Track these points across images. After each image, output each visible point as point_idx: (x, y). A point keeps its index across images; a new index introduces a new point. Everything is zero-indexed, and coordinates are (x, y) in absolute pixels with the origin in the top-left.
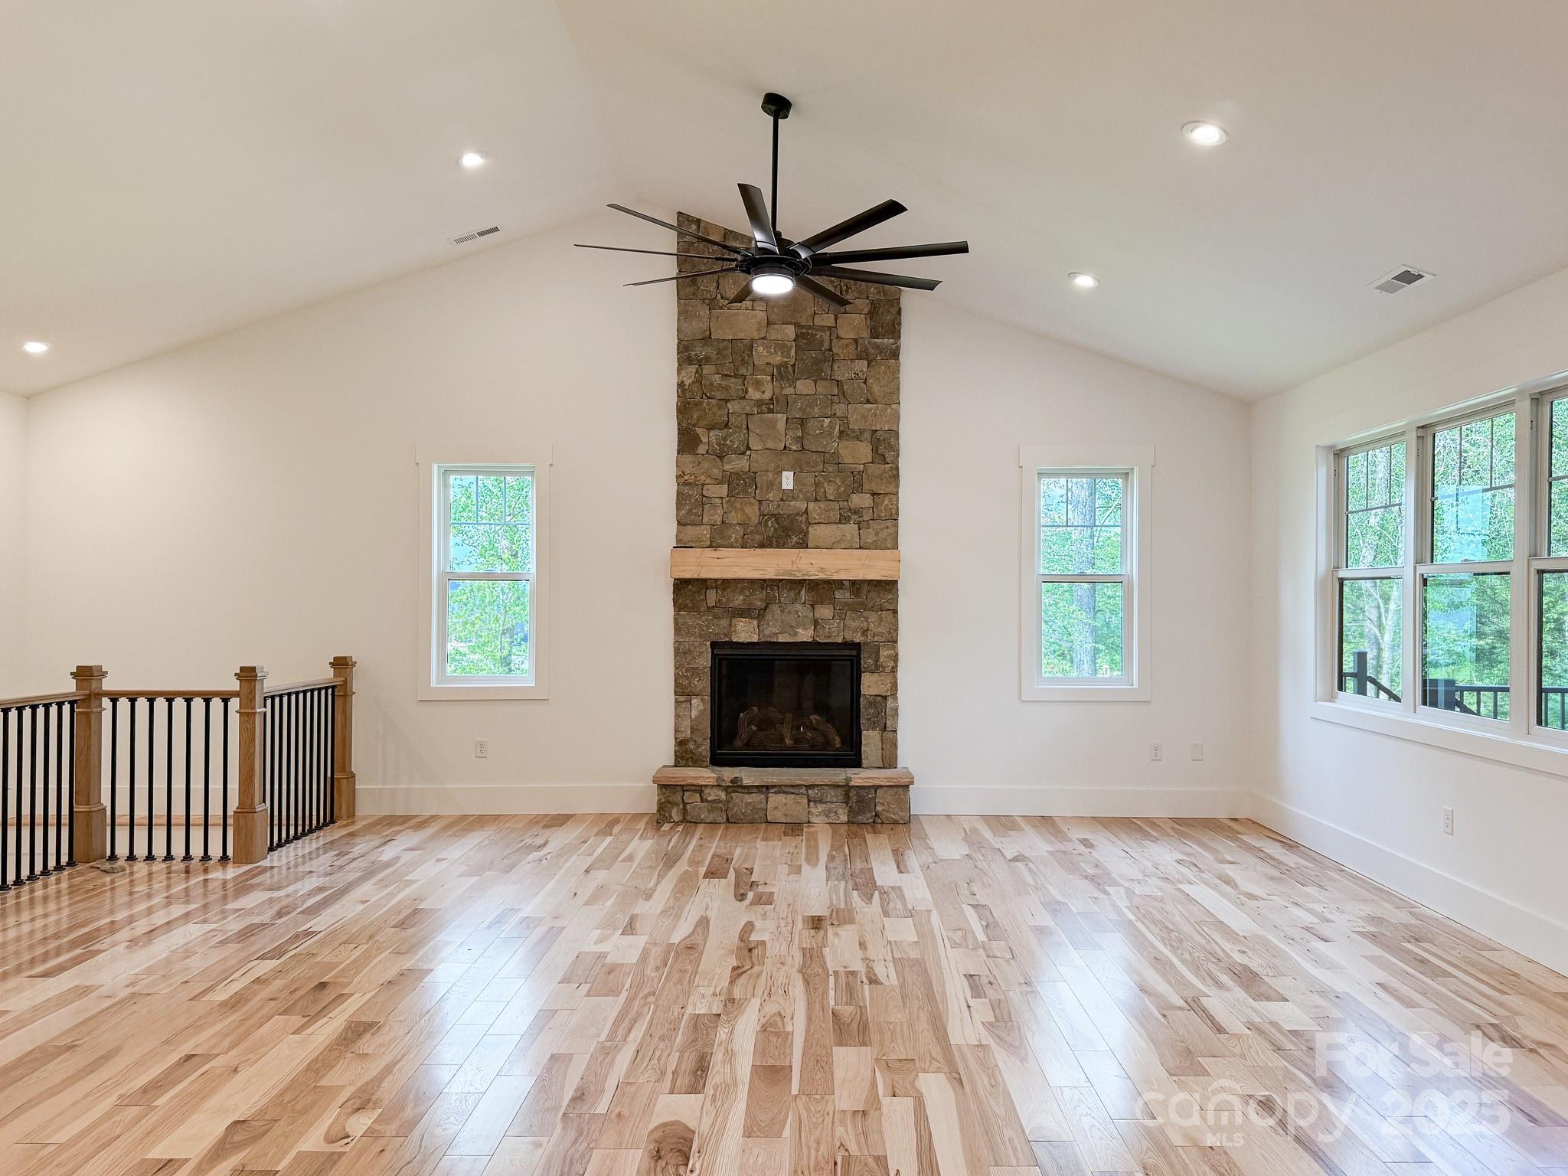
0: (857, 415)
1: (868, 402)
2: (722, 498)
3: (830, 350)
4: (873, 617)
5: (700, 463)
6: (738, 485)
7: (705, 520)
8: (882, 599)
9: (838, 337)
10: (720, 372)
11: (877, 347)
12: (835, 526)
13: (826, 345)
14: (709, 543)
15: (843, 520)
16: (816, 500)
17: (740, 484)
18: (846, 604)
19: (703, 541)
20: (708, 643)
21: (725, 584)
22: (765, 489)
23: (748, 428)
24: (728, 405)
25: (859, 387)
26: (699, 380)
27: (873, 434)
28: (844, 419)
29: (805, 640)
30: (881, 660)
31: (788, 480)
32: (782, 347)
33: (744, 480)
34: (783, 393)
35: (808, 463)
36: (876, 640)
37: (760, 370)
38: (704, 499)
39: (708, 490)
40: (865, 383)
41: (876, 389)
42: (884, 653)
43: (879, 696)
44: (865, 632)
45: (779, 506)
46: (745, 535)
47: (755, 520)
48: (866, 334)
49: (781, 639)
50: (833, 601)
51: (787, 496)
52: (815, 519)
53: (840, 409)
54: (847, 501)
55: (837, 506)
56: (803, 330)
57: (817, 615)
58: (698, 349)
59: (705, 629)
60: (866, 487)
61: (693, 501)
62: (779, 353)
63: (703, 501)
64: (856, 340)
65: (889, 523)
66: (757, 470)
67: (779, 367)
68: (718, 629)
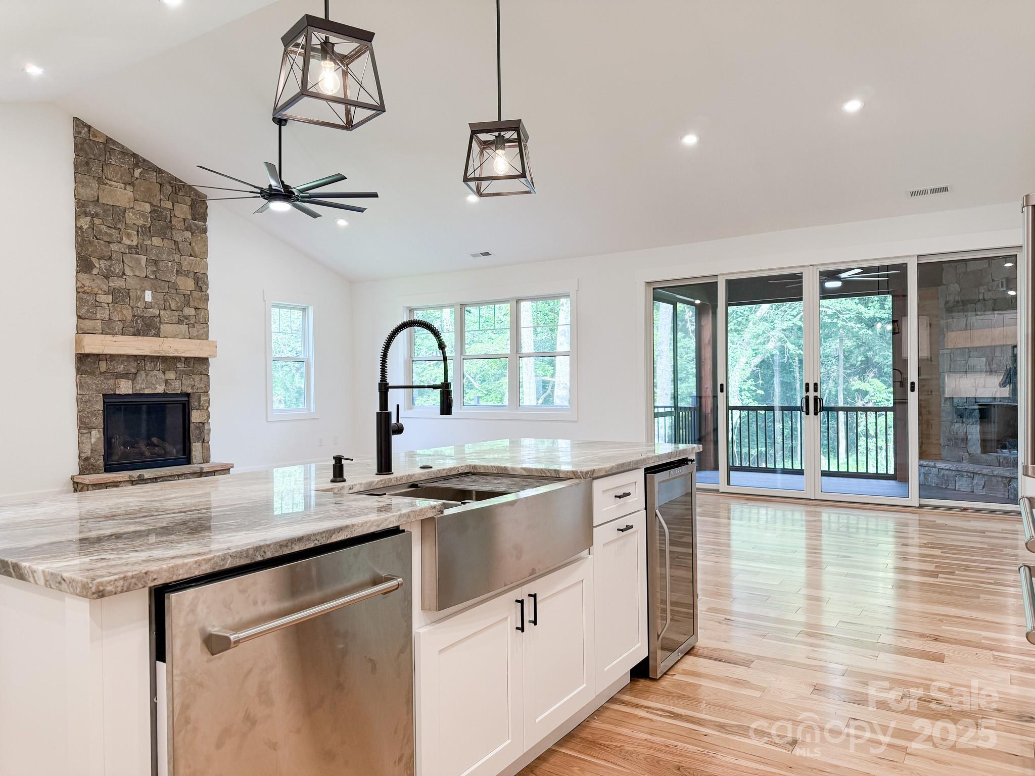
0: (186, 262)
1: (191, 255)
2: (108, 303)
3: (170, 222)
4: (197, 378)
5: (94, 280)
6: (119, 296)
7: (98, 317)
8: (202, 368)
9: (174, 216)
10: (105, 224)
11: (196, 225)
12: (176, 325)
13: (168, 220)
14: (101, 331)
15: (180, 322)
16: (164, 309)
17: (120, 296)
18: (183, 371)
19: (97, 330)
20: (101, 395)
21: (112, 357)
22: (135, 300)
23: (123, 261)
24: (111, 245)
25: (187, 247)
26: (92, 226)
27: (194, 275)
28: (179, 264)
29: (160, 392)
30: (202, 403)
31: (148, 296)
32: (143, 215)
33: (122, 293)
34: (144, 243)
35: (160, 287)
36: (199, 391)
37: (130, 227)
38: (97, 303)
39: (100, 297)
40: (190, 245)
41: (196, 249)
42: (203, 398)
43: (201, 423)
44: (193, 387)
45: (143, 311)
46: (123, 327)
47: (129, 318)
48: (189, 217)
49: (146, 392)
50: (176, 369)
51: (148, 306)
52: (165, 320)
53: (177, 257)
54: (182, 311)
55: (177, 314)
56: (156, 208)
57: (167, 378)
58: (91, 207)
59: (99, 386)
60: (192, 304)
61: (90, 304)
62: (142, 219)
63: (97, 304)
64: (184, 220)
65: (204, 325)
66: (130, 288)
67: (142, 227)
68: (108, 386)
